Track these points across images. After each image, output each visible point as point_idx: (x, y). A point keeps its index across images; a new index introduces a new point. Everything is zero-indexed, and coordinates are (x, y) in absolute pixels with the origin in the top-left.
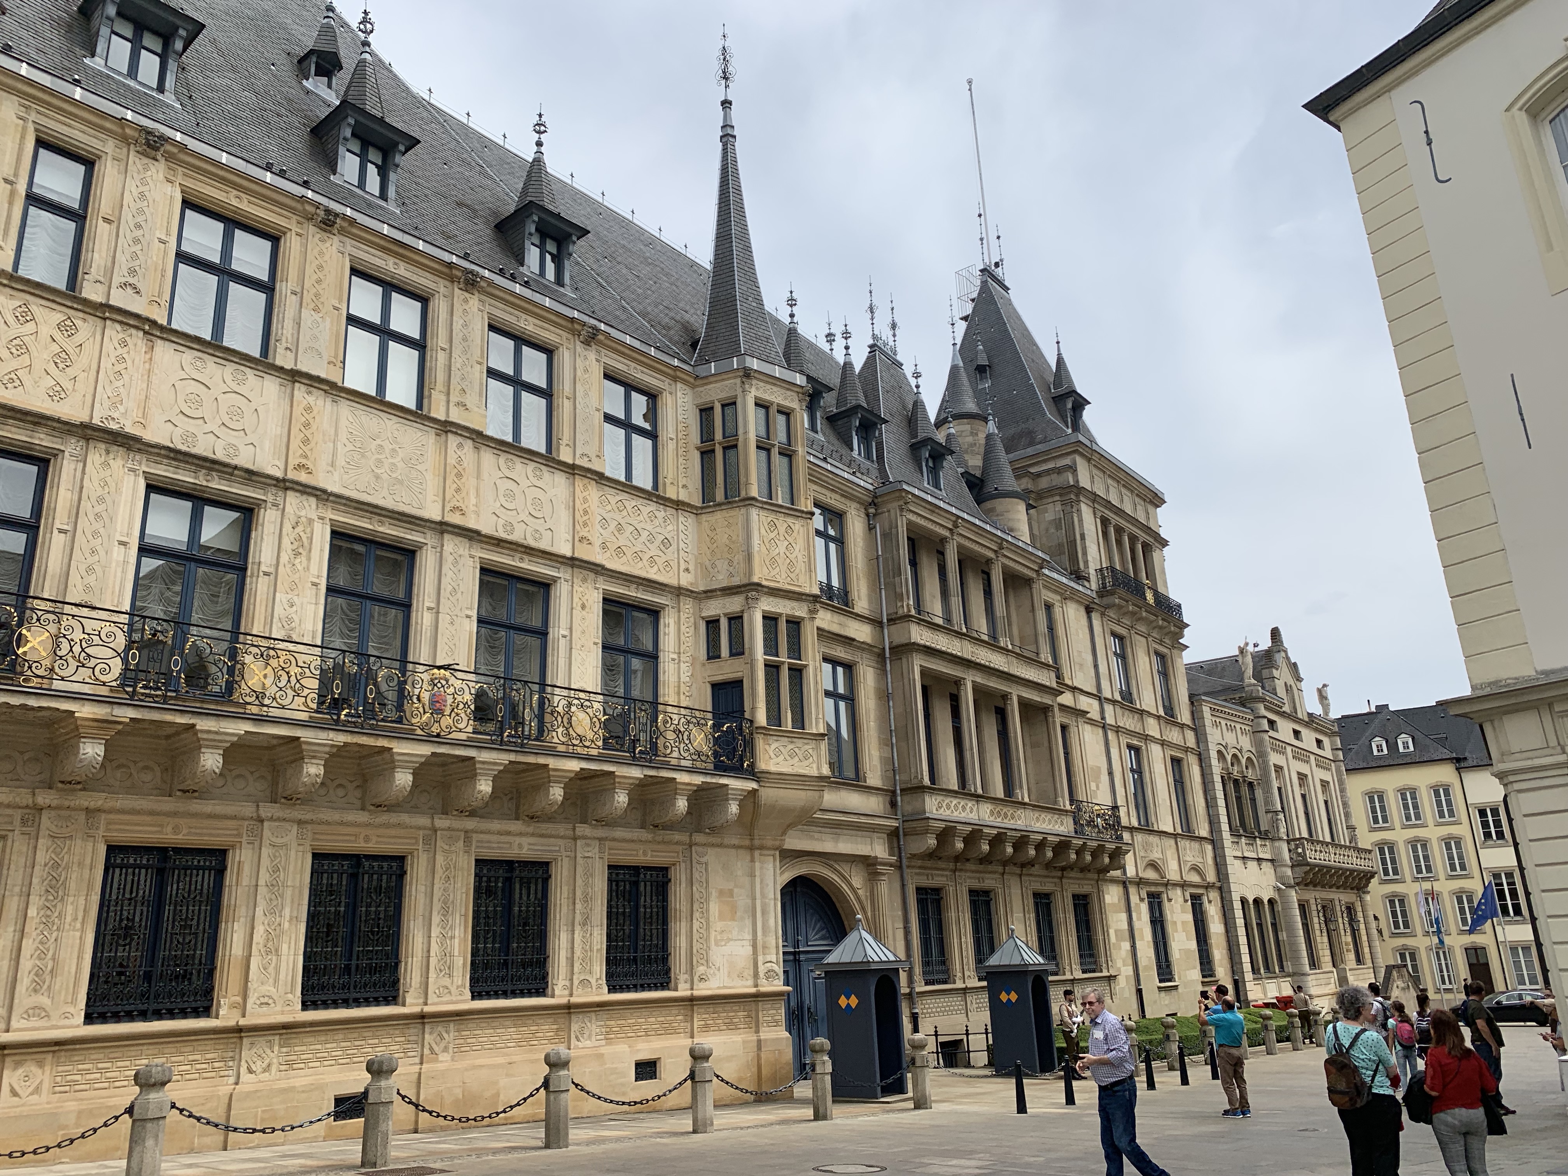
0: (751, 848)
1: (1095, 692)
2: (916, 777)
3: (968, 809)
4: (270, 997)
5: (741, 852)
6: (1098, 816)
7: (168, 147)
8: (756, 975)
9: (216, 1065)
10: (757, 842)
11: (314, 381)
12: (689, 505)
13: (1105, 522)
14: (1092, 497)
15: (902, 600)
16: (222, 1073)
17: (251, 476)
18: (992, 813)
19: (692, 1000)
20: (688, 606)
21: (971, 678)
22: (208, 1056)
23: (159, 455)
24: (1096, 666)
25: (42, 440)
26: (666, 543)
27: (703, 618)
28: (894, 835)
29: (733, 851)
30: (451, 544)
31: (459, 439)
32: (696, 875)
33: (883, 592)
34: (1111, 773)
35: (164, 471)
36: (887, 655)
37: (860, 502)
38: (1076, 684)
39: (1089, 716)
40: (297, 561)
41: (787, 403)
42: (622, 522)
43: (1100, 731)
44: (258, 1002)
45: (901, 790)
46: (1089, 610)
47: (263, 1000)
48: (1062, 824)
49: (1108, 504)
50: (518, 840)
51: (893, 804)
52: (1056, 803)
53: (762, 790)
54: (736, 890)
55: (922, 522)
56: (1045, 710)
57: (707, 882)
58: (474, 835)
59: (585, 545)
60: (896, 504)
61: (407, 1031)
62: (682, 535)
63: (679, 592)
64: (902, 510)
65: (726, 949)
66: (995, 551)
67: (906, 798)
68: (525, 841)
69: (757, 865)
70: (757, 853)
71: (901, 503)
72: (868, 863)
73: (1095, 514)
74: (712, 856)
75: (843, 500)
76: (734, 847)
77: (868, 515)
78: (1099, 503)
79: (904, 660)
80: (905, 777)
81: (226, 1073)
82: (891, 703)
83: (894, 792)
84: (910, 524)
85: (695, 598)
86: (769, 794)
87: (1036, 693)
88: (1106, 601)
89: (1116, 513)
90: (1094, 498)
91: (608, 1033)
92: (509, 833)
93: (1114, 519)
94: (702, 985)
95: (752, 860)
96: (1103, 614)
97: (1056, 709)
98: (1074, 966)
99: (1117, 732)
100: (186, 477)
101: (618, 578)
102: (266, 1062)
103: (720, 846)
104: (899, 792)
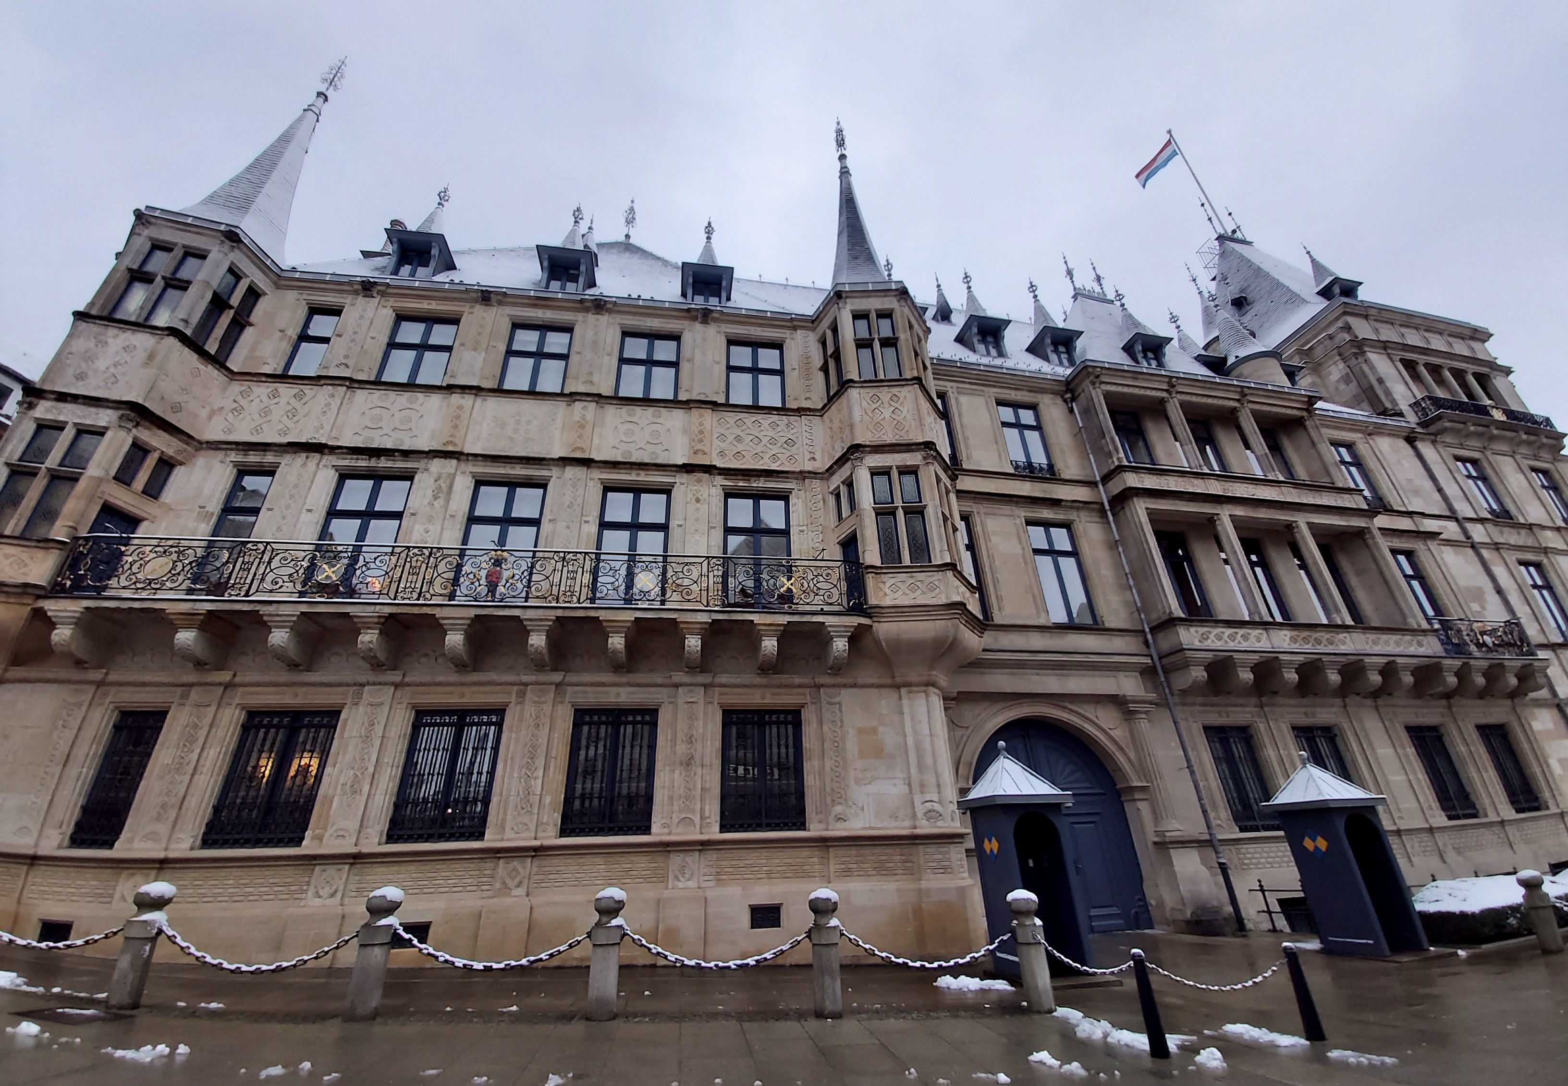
0: (898, 687)
1: (1448, 513)
2: (1164, 612)
3: (1252, 637)
4: (347, 831)
5: (883, 690)
6: (1483, 633)
7: (379, 288)
8: (914, 816)
9: (293, 888)
10: (898, 679)
11: (464, 389)
12: (809, 410)
13: (1410, 366)
14: (1382, 345)
15: (1112, 457)
16: (296, 896)
17: (406, 454)
18: (1293, 640)
19: (824, 843)
20: (816, 484)
21: (1228, 513)
22: (287, 880)
23: (343, 453)
24: (1440, 490)
25: (270, 458)
26: (790, 443)
27: (831, 493)
28: (1148, 673)
29: (876, 690)
30: (571, 472)
31: (585, 404)
32: (827, 715)
33: (1091, 456)
34: (1499, 591)
35: (347, 462)
36: (1107, 507)
37: (1054, 393)
38: (1410, 509)
39: (1441, 537)
40: (436, 503)
41: (887, 306)
42: (741, 434)
43: (1470, 551)
44: (335, 834)
45: (1152, 630)
46: (1411, 440)
47: (340, 833)
48: (1420, 645)
49: (1406, 347)
50: (614, 690)
51: (1146, 643)
52: (1406, 623)
53: (875, 625)
54: (881, 729)
55: (1126, 390)
56: (1361, 534)
57: (842, 721)
58: (569, 688)
59: (700, 455)
60: (1087, 382)
61: (482, 865)
62: (805, 434)
63: (803, 476)
64: (1093, 383)
65: (872, 788)
66: (1238, 400)
67: (1160, 636)
68: (623, 691)
69: (905, 702)
70: (903, 691)
71: (1091, 378)
72: (1117, 701)
73: (1391, 359)
74: (845, 695)
75: (1032, 394)
76: (872, 686)
77: (1065, 401)
78: (1393, 349)
79: (1126, 509)
80: (1154, 616)
81: (299, 896)
82: (1121, 549)
83: (1143, 631)
84: (1108, 396)
85: (821, 479)
86: (885, 629)
87: (1337, 517)
88: (1433, 429)
89: (1420, 353)
90: (1385, 346)
91: (718, 874)
92: (603, 684)
93: (1421, 359)
94: (840, 825)
95: (900, 698)
96: (1434, 442)
97: (1377, 533)
98: (1499, 807)
99: (1498, 549)
100: (363, 463)
101: (736, 475)
102: (334, 888)
103: (855, 686)
104: (1147, 630)
